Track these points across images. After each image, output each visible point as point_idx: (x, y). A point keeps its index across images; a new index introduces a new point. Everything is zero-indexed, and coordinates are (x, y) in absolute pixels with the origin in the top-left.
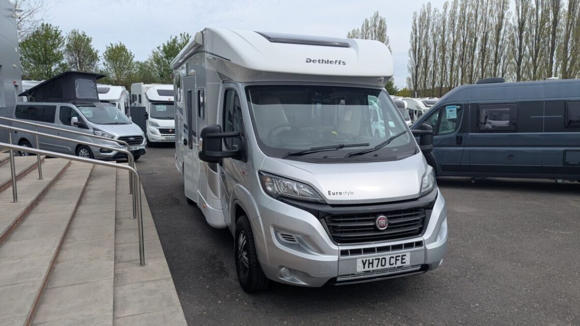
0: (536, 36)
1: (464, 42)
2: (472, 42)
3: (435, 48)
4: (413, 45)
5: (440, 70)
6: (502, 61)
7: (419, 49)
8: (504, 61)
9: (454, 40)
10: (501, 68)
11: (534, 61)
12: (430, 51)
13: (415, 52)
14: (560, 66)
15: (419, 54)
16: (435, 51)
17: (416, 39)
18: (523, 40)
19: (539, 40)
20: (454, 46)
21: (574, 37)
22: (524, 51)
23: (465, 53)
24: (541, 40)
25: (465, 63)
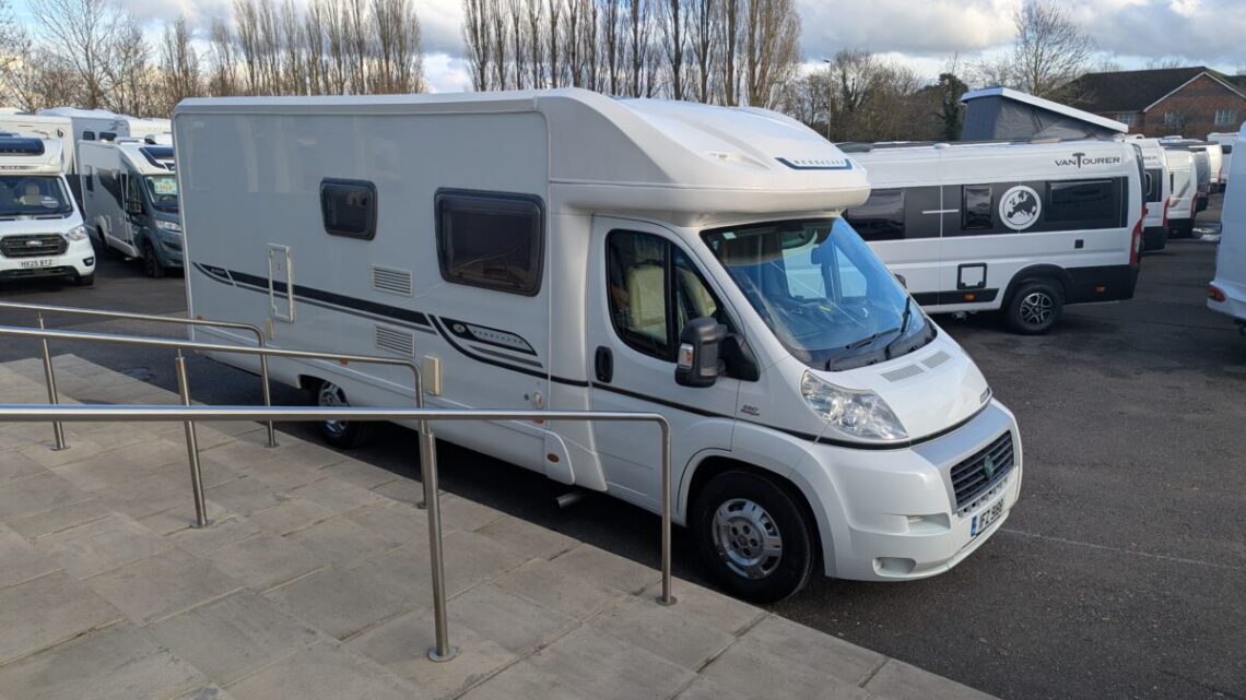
0: (702, 17)
1: (574, 19)
3: (516, 25)
4: (469, 15)
5: (531, 74)
6: (645, 61)
7: (483, 25)
8: (649, 61)
9: (552, 13)
10: (645, 77)
11: (703, 64)
12: (505, 32)
13: (475, 30)
14: (744, 75)
15: (483, 36)
16: (517, 32)
17: (474, 4)
18: (682, 22)
19: (708, 24)
20: (554, 23)
21: (762, 23)
22: (684, 43)
23: (577, 42)
24: (711, 24)
25: (578, 62)
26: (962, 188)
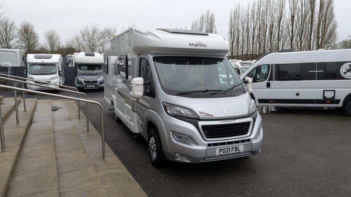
0: (301, 24)
1: (260, 28)
2: (264, 27)
3: (243, 31)
4: (230, 29)
5: (246, 44)
6: (282, 39)
7: (234, 31)
9: (254, 26)
10: (281, 43)
11: (301, 38)
12: (240, 33)
13: (231, 33)
14: (315, 41)
15: (234, 34)
17: (232, 26)
18: (294, 26)
19: (303, 27)
20: (254, 30)
21: (323, 25)
22: (295, 32)
23: (260, 34)
24: (305, 26)
25: (261, 40)
26: (325, 64)
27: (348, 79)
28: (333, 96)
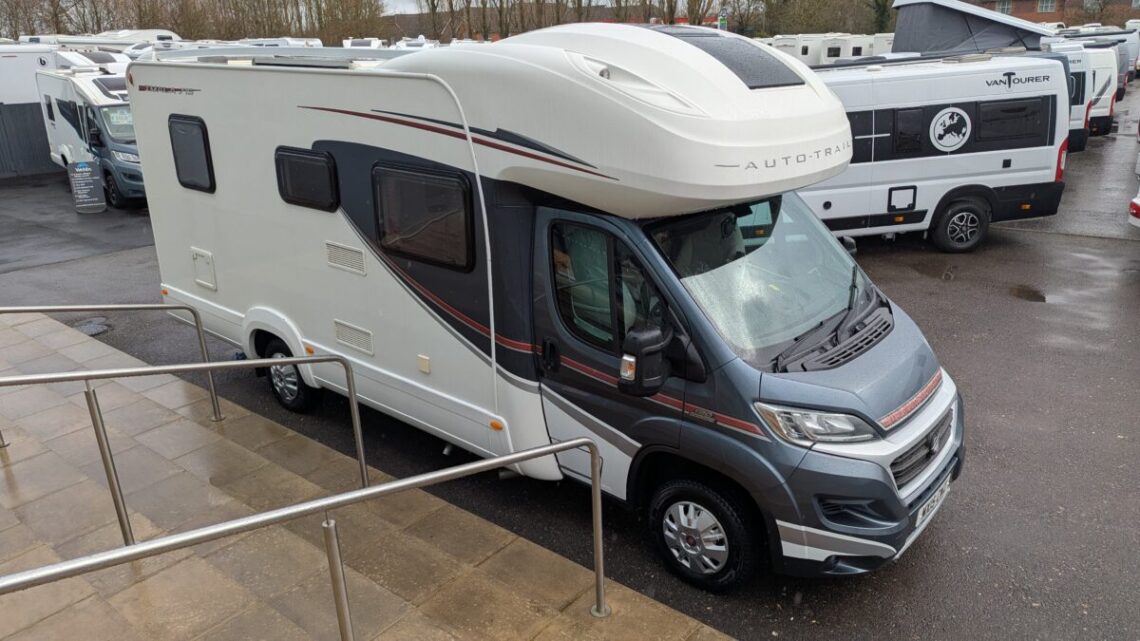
26: (894, 112)
27: (945, 153)
28: (911, 202)
